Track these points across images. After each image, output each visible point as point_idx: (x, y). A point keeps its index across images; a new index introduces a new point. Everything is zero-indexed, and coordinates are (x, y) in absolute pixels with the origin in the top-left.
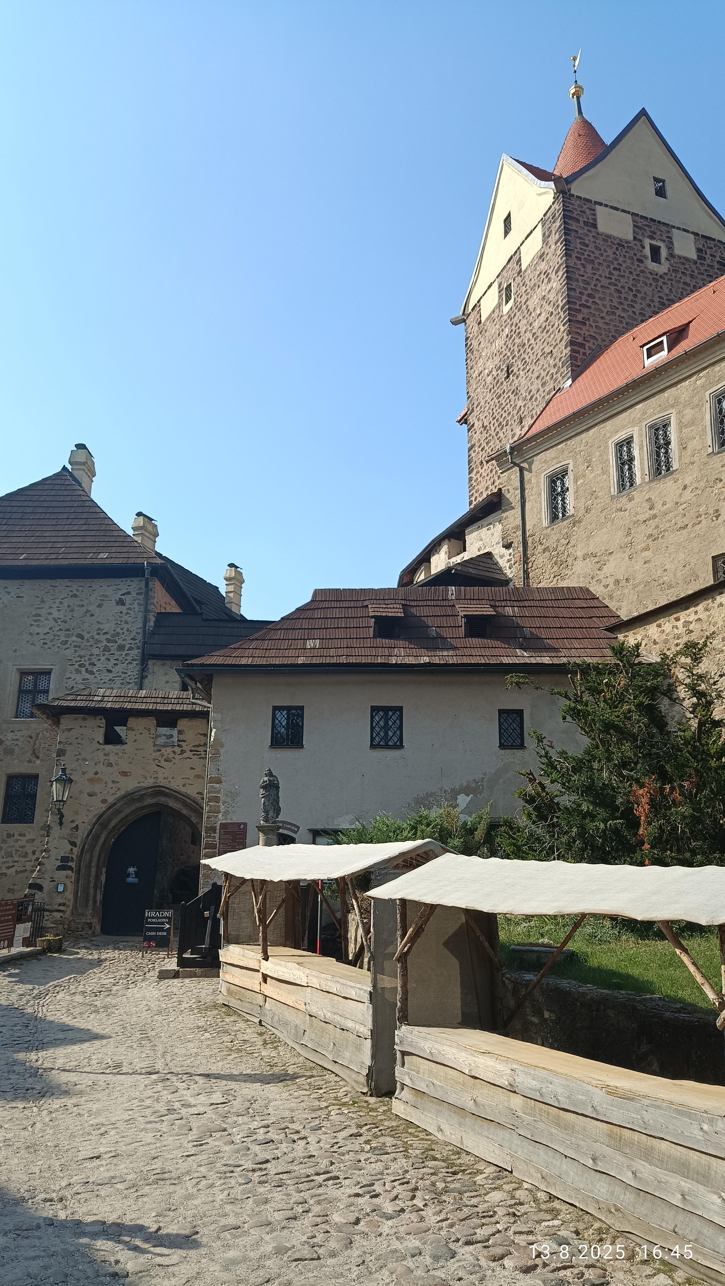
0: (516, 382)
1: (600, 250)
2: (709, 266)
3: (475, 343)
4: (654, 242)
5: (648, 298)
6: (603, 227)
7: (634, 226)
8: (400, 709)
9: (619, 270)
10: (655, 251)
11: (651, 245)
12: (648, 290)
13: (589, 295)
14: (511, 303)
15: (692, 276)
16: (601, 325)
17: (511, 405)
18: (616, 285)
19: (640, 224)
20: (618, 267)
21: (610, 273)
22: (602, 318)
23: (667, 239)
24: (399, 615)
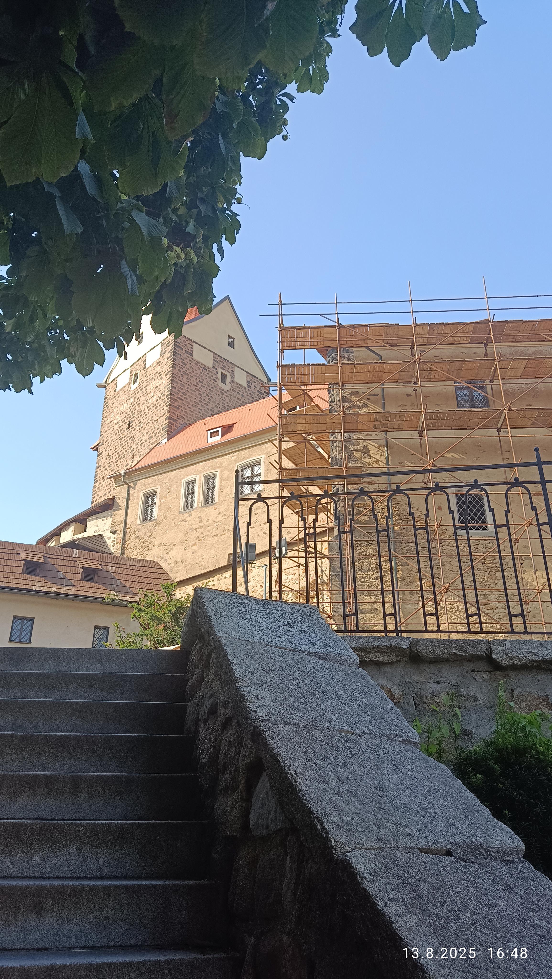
0: (133, 432)
1: (193, 369)
2: (252, 392)
3: (110, 402)
4: (224, 372)
5: (217, 402)
6: (195, 356)
7: (214, 360)
8: (32, 619)
9: (202, 382)
10: (224, 377)
11: (222, 374)
12: (216, 397)
13: (183, 393)
14: (137, 385)
15: (243, 396)
16: (188, 411)
17: (128, 446)
18: (199, 391)
19: (217, 360)
20: (202, 381)
21: (197, 383)
22: (189, 407)
23: (231, 372)
24: (41, 561)
